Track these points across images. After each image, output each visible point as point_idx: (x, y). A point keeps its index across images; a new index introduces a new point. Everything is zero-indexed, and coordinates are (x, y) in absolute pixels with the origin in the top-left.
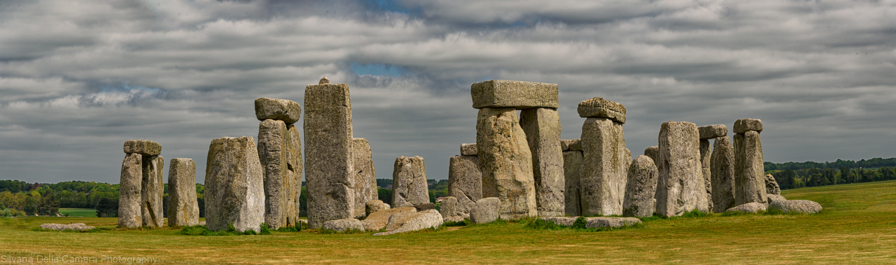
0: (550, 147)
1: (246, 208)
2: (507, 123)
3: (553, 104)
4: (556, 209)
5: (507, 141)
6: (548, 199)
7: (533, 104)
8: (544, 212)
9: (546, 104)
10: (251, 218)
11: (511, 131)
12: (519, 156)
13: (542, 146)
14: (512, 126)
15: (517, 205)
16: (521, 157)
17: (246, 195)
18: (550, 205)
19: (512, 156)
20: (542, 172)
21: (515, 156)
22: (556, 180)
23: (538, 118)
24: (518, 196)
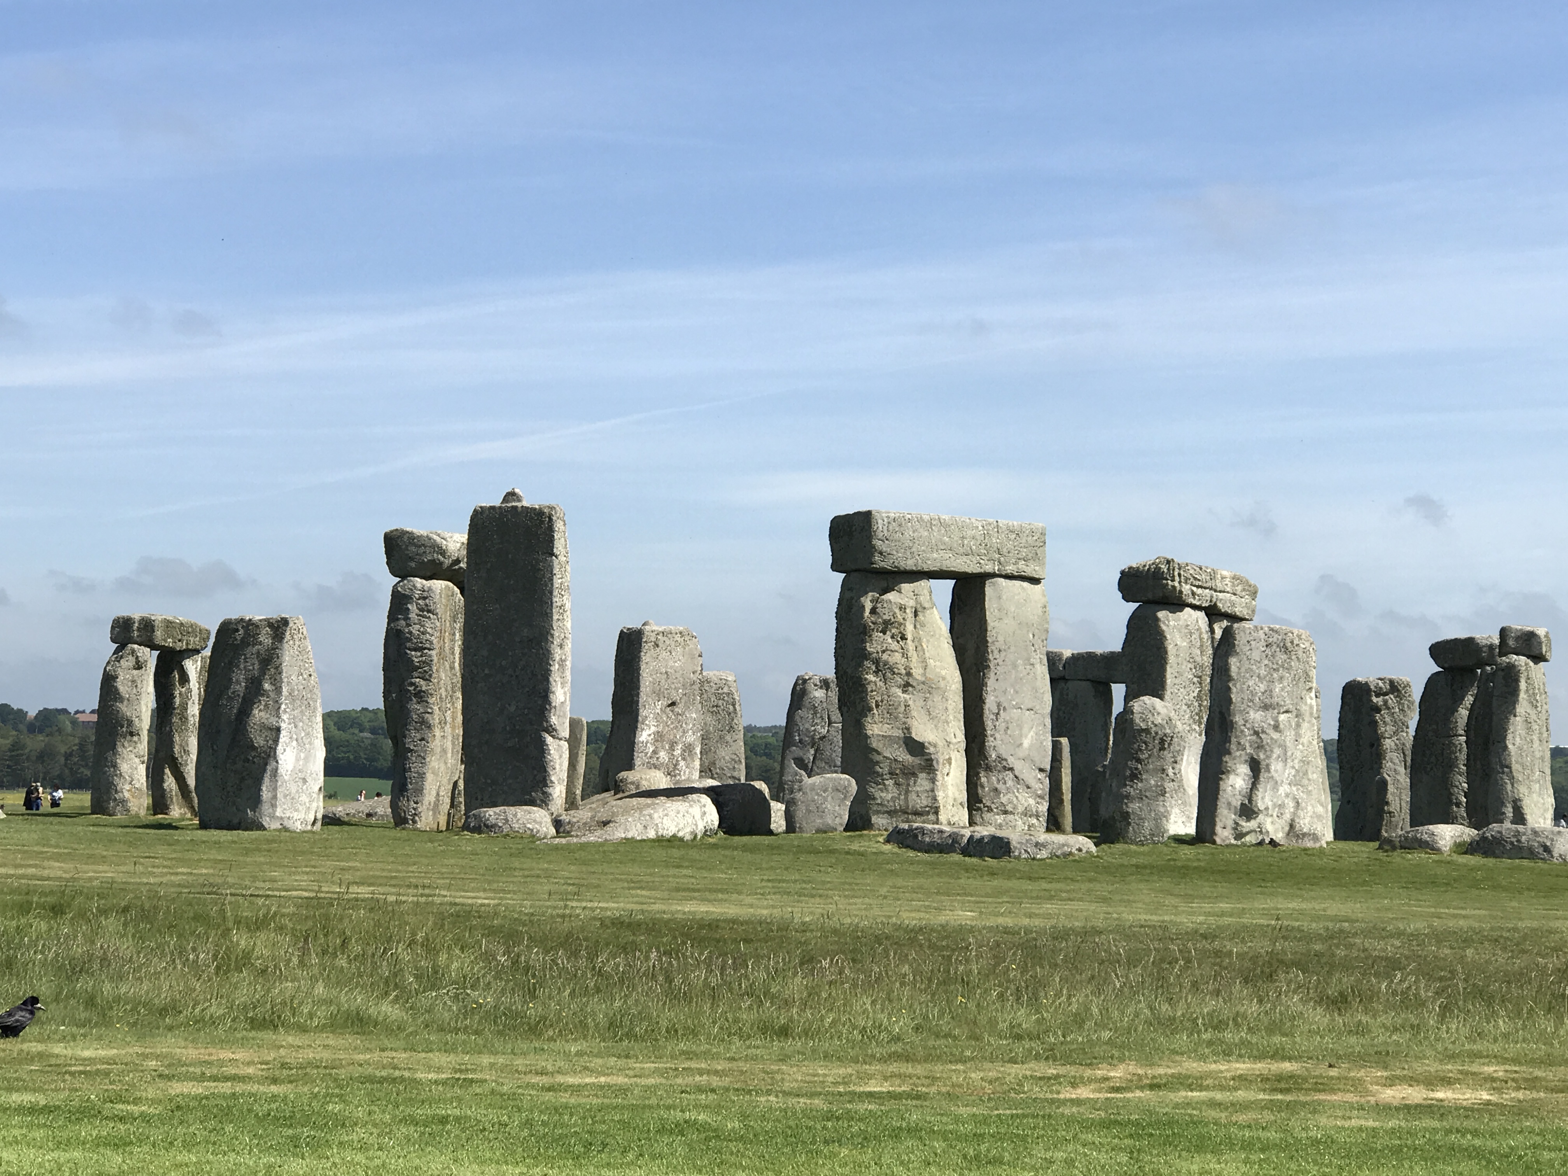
0: (1015, 666)
1: (275, 773)
2: (900, 609)
3: (1030, 570)
4: (1021, 809)
5: (896, 648)
6: (1000, 786)
7: (975, 569)
8: (989, 814)
9: (1010, 569)
10: (285, 796)
11: (909, 627)
12: (923, 683)
13: (992, 665)
14: (916, 614)
15: (913, 796)
16: (930, 688)
17: (277, 745)
18: (1004, 800)
19: (907, 685)
20: (989, 724)
21: (914, 684)
22: (1026, 743)
23: (987, 599)
24: (914, 775)
